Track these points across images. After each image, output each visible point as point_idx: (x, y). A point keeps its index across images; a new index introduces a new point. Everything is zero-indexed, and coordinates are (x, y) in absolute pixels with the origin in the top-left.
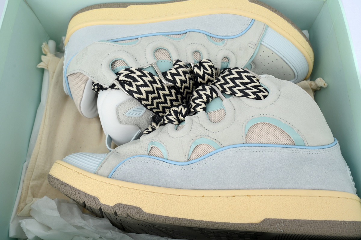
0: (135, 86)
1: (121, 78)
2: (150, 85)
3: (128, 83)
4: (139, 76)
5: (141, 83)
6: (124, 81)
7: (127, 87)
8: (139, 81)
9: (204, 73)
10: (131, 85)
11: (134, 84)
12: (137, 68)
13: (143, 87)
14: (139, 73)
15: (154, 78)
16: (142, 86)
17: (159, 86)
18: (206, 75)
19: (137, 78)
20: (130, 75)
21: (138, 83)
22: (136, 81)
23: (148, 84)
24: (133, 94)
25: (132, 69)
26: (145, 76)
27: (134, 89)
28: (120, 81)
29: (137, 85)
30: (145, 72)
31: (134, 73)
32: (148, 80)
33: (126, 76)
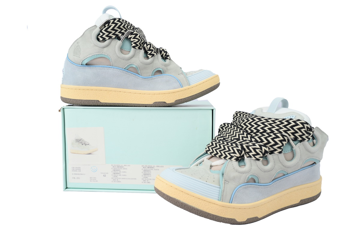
0: (306, 127)
2: (297, 130)
4: (304, 134)
5: (302, 130)
6: (310, 131)
7: (309, 126)
8: (304, 131)
9: (261, 149)
11: (306, 129)
14: (304, 137)
15: (294, 136)
16: (302, 128)
17: (289, 132)
18: (259, 148)
20: (308, 135)
21: (304, 129)
22: (305, 131)
23: (298, 131)
24: (305, 122)
25: (307, 139)
26: (300, 136)
27: (305, 125)
28: (312, 131)
29: (305, 128)
30: (300, 139)
31: (307, 137)
32: (298, 133)
33: (310, 134)
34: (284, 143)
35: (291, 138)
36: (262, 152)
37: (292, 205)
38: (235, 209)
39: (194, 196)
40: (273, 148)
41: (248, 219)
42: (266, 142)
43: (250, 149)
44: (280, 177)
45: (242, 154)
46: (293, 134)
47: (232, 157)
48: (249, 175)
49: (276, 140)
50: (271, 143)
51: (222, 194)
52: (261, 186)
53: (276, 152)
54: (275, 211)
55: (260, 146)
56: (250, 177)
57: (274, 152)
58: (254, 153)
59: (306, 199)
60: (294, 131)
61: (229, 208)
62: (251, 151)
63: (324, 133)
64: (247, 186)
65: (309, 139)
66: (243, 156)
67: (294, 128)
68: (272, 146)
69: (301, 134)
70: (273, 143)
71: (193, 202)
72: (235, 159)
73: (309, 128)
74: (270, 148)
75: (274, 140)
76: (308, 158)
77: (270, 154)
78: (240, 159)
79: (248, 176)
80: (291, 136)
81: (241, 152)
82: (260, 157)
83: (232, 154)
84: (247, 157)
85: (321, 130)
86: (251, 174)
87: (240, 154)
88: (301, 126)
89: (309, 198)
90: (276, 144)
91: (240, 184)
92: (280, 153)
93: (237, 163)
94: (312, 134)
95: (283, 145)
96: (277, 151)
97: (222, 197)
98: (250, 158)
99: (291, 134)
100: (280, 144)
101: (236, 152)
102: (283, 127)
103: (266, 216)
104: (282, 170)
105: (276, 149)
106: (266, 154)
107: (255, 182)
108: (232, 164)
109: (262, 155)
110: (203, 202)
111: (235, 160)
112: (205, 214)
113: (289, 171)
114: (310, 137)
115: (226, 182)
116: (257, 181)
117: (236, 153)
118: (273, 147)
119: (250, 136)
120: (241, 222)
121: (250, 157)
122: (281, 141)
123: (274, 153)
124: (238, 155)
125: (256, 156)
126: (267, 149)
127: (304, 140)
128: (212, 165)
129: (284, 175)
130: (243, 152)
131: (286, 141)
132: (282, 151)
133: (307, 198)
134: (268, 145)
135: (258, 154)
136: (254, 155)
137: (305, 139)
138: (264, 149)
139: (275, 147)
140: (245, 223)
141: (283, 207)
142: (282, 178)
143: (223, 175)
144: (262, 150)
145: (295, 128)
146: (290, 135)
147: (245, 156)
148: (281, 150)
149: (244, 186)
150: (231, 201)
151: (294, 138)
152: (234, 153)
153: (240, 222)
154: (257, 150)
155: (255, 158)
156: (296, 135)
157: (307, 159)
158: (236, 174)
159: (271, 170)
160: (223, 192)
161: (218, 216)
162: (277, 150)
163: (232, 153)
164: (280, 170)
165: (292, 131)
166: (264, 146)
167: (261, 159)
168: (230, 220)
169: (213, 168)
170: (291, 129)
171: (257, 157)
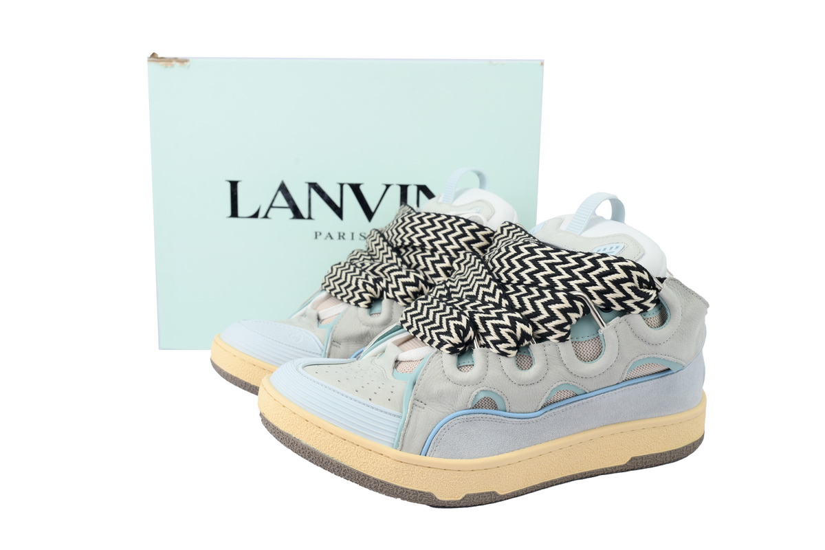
0: (635, 279)
1: (653, 293)
2: (610, 284)
3: (644, 284)
4: (629, 297)
5: (625, 286)
6: (649, 288)
7: (646, 277)
8: (629, 288)
9: (514, 328)
10: (641, 280)
11: (636, 284)
12: (632, 312)
13: (622, 279)
14: (629, 303)
15: (603, 300)
16: (624, 281)
17: (591, 289)
18: (509, 325)
19: (632, 294)
20: (643, 299)
21: (630, 284)
22: (633, 289)
23: (613, 287)
24: (635, 266)
25: (638, 310)
26: (619, 300)
27: (635, 274)
28: (655, 288)
29: (632, 281)
30: (618, 308)
31: (637, 304)
32: (614, 293)
33: (647, 296)
34: (573, 316)
35: (596, 306)
36: (513, 336)
37: (606, 469)
38: (432, 470)
39: (332, 434)
40: (546, 328)
41: (467, 496)
42: (531, 310)
43: (487, 326)
44: (564, 399)
45: (467, 339)
46: (600, 293)
47: (442, 343)
48: (478, 390)
49: (554, 308)
50: (542, 314)
51: (403, 432)
52: (511, 419)
53: (551, 338)
54: (552, 481)
55: (513, 320)
56: (482, 396)
57: (548, 338)
58: (495, 337)
59: (648, 456)
60: (604, 286)
61: (417, 467)
62: (490, 332)
63: (693, 293)
64: (472, 416)
65: (645, 309)
66: (471, 342)
67: (604, 278)
68: (542, 322)
69: (621, 295)
70: (545, 314)
71: (330, 446)
72: (447, 349)
73: (645, 281)
74: (540, 326)
75: (549, 307)
76: (641, 357)
77: (538, 341)
78: (462, 350)
79: (475, 393)
80: (595, 299)
81: (466, 332)
82: (509, 349)
83: (443, 337)
84: (481, 346)
85: (684, 286)
86: (484, 388)
87: (462, 338)
88: (623, 275)
89: (657, 454)
90: (553, 317)
91: (456, 411)
92: (562, 339)
93: (454, 358)
94: (654, 295)
95: (570, 322)
96: (554, 336)
97: (401, 440)
98: (486, 348)
99: (595, 295)
100: (563, 320)
101: (451, 331)
102: (580, 276)
103: (522, 490)
104: (567, 382)
105: (553, 330)
106: (526, 342)
107: (496, 408)
108: (440, 360)
109: (513, 344)
110: (354, 448)
111: (449, 352)
112: (357, 477)
113: (589, 385)
114: (647, 303)
115: (418, 403)
116: (500, 405)
117: (451, 336)
118: (546, 325)
119: (500, 294)
120: (448, 502)
121: (487, 345)
122: (564, 311)
123: (549, 340)
124: (456, 340)
125: (499, 346)
126: (529, 330)
127: (628, 310)
128: (400, 359)
129: (577, 395)
130: (471, 333)
131: (578, 313)
132: (567, 336)
133: (652, 455)
134: (535, 320)
135: (504, 340)
136: (495, 343)
137: (634, 310)
138: (522, 329)
139: (550, 325)
140: (458, 506)
141: (577, 472)
142: (571, 403)
143: (414, 384)
144: (515, 331)
145: (606, 279)
146: (592, 298)
147: (475, 343)
148: (564, 334)
149: (465, 417)
150: (424, 451)
151: (602, 304)
152: (448, 333)
153: (444, 501)
154: (503, 331)
155: (497, 348)
156: (609, 297)
157: (639, 358)
158: (446, 386)
159: (538, 380)
160: (405, 427)
161: (389, 484)
162: (556, 334)
163: (443, 333)
164: (561, 383)
165: (600, 287)
166: (521, 321)
167: (513, 353)
168: (419, 494)
169: (401, 366)
170: (598, 283)
171: (502, 347)
